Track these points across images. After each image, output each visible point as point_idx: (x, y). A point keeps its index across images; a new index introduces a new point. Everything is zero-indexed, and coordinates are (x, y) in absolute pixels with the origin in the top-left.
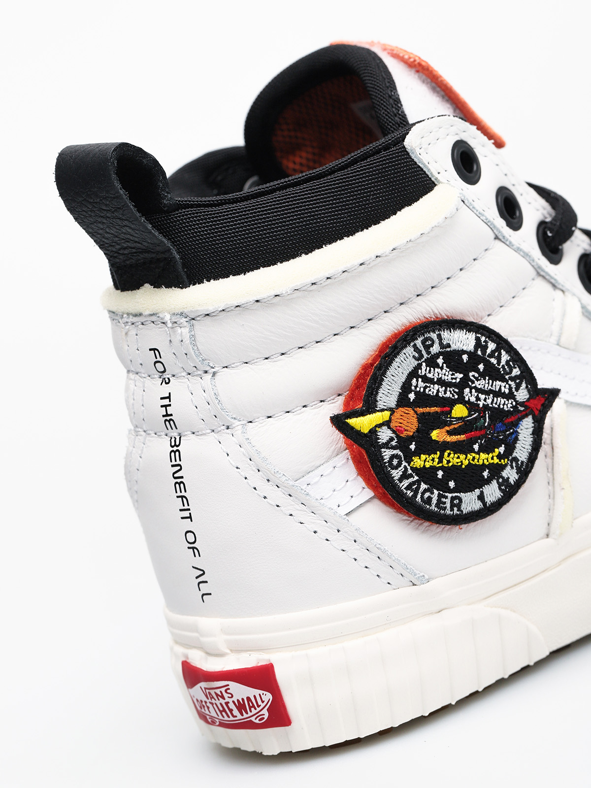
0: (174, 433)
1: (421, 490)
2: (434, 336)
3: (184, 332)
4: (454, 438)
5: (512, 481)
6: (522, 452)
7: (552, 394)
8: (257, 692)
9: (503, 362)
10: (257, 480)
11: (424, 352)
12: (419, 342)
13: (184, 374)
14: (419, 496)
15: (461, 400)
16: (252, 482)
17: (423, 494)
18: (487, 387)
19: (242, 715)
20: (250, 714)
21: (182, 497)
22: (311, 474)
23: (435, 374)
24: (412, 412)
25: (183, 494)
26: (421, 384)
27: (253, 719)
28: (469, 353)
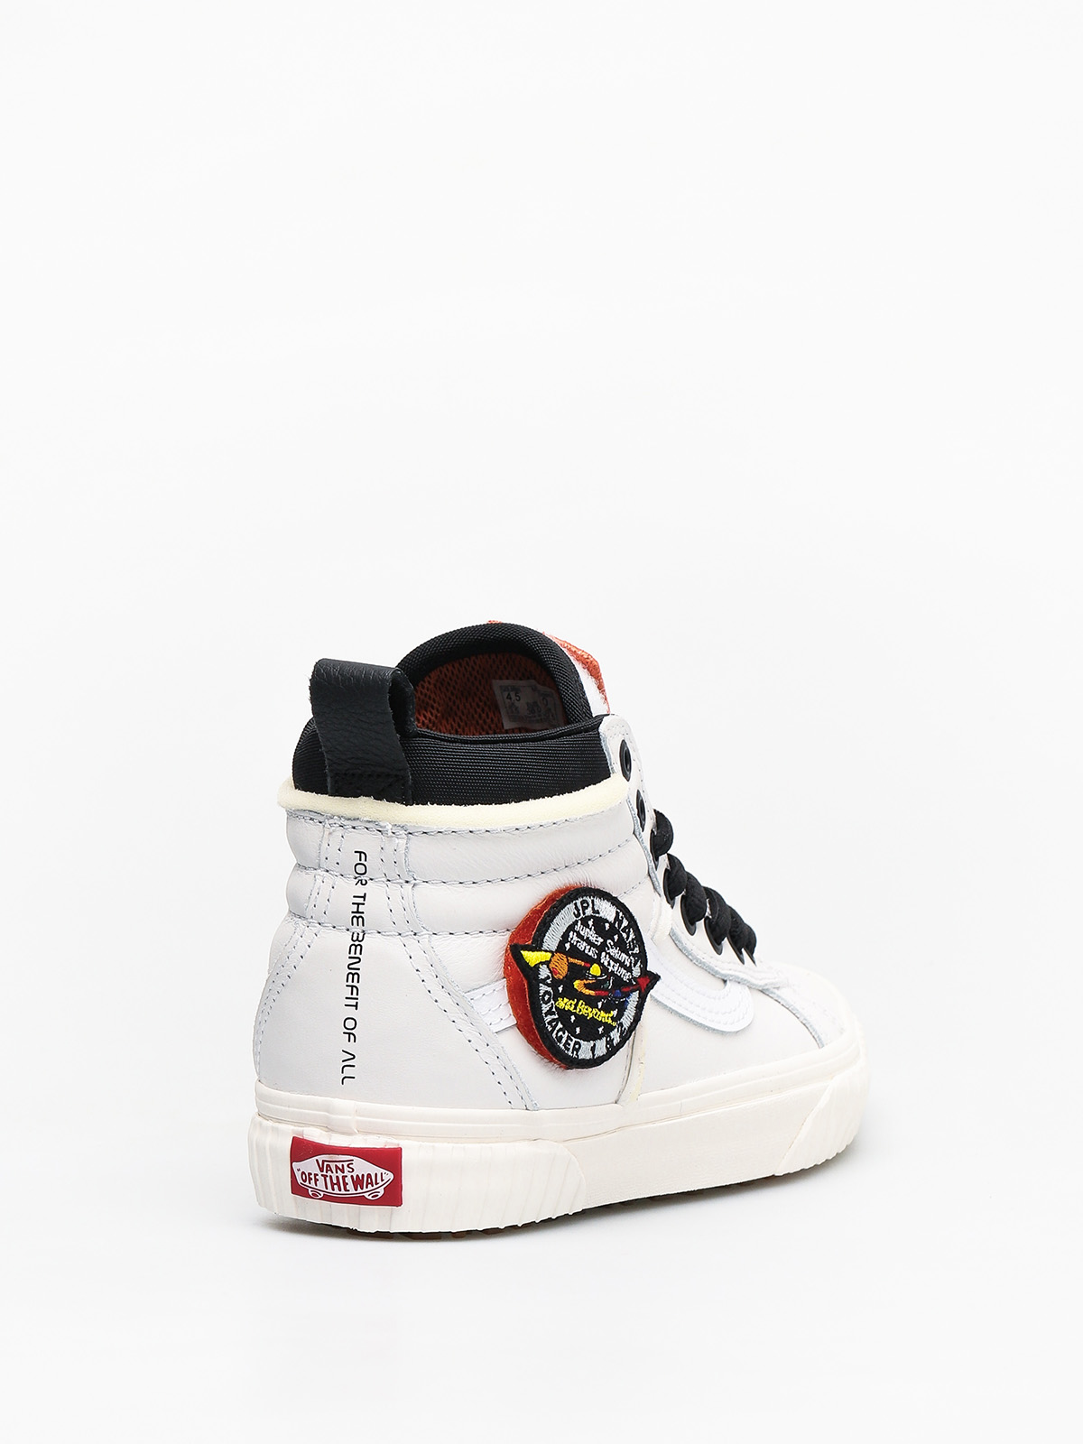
0: (358, 929)
1: (557, 1028)
2: (589, 900)
3: (401, 842)
4: (587, 992)
5: (615, 1042)
6: (626, 1021)
7: (656, 978)
8: (379, 1170)
9: (630, 939)
10: (433, 984)
11: (581, 912)
12: (579, 902)
13: (384, 879)
14: (555, 1032)
15: (598, 961)
16: (429, 985)
17: (558, 1031)
18: (617, 956)
19: (356, 1190)
20: (365, 1189)
21: (352, 987)
22: (476, 991)
23: (585, 932)
24: (565, 959)
25: (355, 983)
26: (575, 938)
27: (366, 1195)
28: (610, 923)
